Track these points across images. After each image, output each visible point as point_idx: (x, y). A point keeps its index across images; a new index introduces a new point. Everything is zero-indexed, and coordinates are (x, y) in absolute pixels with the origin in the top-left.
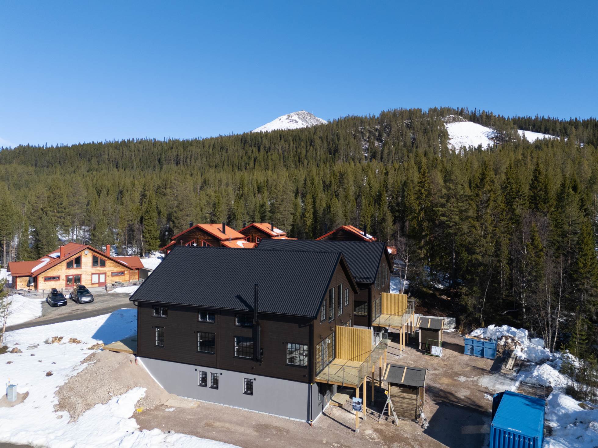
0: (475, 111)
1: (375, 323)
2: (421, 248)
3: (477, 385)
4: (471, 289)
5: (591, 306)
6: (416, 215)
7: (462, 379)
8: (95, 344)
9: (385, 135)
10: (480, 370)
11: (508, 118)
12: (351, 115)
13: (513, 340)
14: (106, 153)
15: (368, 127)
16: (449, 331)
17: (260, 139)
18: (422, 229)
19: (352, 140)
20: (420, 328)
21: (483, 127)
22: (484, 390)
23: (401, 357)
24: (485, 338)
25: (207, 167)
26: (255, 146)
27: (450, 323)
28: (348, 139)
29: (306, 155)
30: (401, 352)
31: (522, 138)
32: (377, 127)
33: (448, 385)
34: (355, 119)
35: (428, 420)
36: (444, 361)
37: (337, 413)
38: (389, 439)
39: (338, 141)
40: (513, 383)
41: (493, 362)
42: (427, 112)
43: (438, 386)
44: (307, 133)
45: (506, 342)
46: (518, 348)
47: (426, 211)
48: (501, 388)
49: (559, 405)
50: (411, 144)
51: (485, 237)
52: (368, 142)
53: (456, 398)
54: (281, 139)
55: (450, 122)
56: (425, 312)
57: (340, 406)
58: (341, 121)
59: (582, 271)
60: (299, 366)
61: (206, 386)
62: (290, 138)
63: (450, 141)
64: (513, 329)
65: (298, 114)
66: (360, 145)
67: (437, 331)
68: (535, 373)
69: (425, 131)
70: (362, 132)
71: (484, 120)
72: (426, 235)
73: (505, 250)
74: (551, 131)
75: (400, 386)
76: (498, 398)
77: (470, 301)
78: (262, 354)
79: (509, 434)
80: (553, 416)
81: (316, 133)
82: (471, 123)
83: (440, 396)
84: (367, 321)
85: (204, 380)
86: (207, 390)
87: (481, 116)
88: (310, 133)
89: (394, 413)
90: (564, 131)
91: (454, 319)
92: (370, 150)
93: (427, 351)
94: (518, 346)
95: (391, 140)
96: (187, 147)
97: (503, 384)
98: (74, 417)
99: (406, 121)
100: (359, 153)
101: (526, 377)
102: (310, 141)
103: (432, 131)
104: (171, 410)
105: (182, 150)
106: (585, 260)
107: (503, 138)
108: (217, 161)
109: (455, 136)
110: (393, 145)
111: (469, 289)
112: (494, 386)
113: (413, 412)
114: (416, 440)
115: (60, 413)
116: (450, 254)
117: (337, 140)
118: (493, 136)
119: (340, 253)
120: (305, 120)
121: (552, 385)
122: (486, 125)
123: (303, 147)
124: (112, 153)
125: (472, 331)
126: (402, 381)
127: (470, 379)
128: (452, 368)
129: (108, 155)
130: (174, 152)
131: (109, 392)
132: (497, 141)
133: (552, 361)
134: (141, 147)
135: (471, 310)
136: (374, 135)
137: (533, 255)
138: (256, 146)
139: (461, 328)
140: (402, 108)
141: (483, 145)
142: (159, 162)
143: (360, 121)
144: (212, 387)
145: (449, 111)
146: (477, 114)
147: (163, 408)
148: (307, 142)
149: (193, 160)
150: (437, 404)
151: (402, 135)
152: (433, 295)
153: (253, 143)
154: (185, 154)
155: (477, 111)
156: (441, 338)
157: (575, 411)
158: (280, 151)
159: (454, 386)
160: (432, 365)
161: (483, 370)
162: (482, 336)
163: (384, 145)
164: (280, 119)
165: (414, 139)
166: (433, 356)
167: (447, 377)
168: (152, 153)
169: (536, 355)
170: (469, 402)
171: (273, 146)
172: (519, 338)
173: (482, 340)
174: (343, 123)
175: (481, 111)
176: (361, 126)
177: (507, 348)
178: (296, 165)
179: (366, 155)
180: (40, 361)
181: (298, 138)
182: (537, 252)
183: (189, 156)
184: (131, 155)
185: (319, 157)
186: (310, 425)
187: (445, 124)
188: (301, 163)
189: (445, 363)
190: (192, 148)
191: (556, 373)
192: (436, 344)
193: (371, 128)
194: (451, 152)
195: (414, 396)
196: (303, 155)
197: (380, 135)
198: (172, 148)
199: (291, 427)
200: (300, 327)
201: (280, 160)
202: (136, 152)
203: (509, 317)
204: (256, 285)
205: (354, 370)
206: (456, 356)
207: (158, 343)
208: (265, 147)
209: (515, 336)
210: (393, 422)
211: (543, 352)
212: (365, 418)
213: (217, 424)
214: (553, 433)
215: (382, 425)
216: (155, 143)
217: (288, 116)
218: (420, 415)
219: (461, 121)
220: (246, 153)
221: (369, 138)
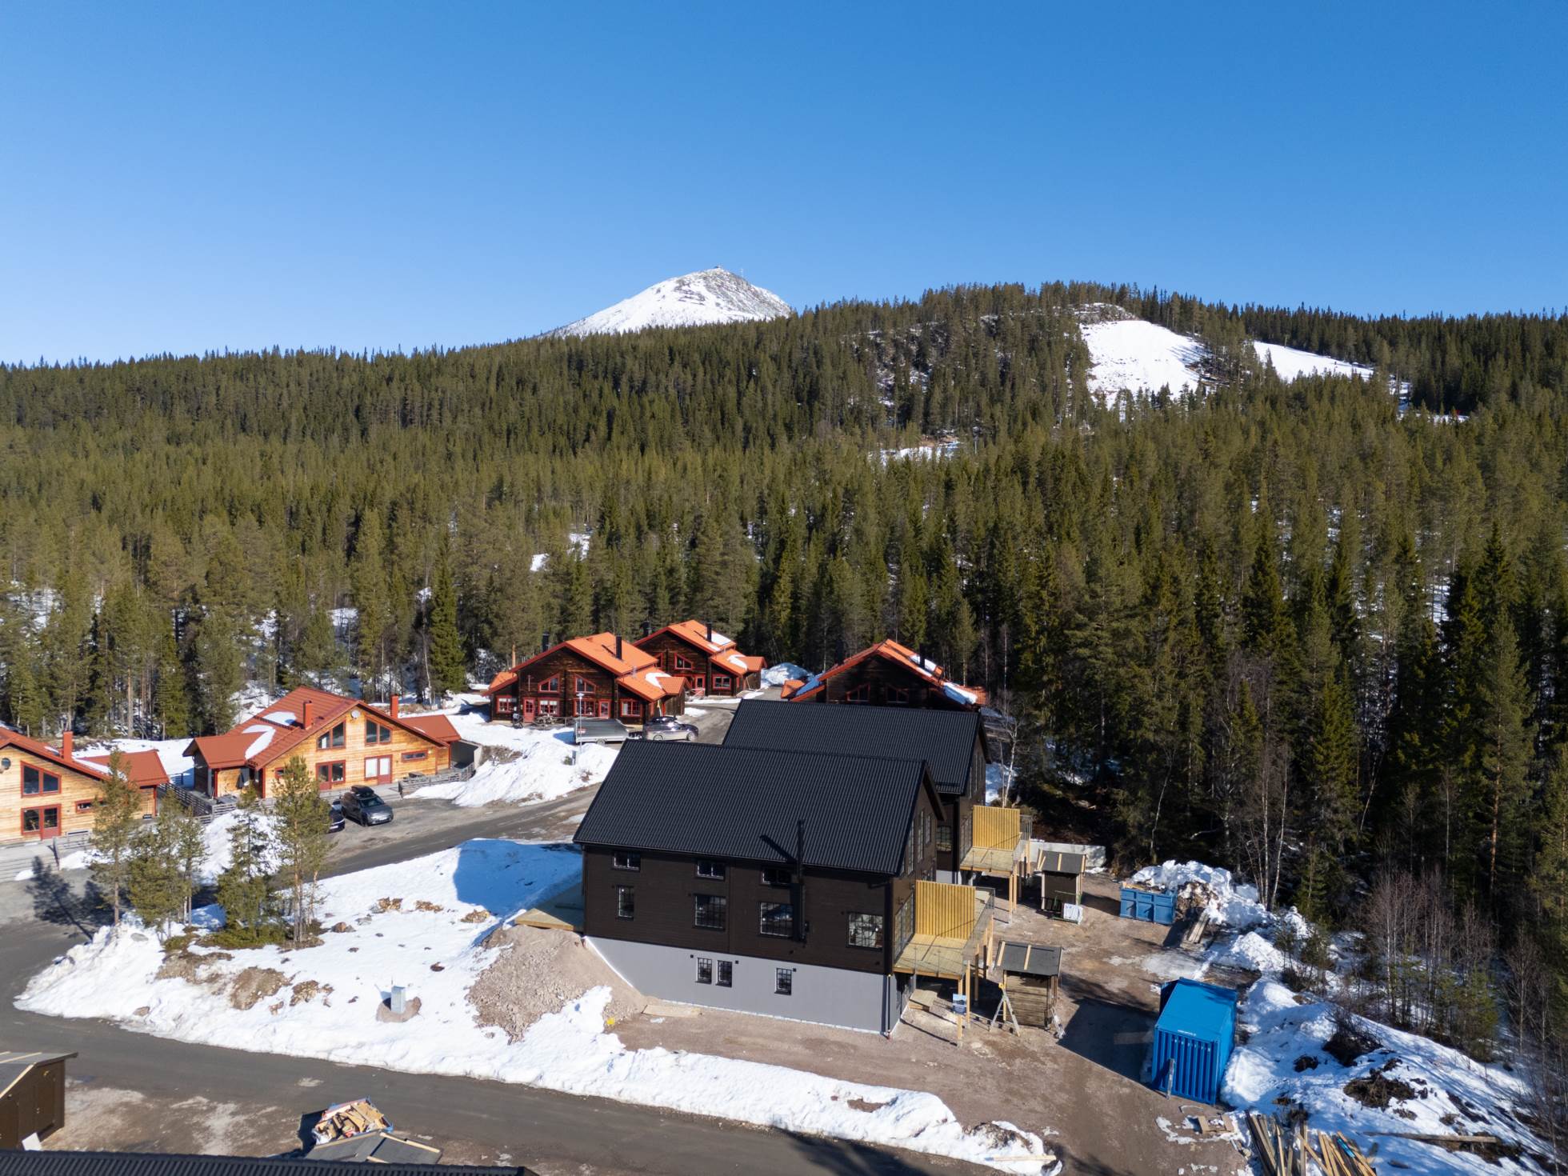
0: (1155, 292)
1: (965, 864)
2: (1038, 707)
3: (1140, 971)
4: (1133, 792)
5: (1336, 830)
6: (1031, 642)
7: (1116, 961)
8: (471, 912)
9: (933, 352)
10: (1146, 945)
11: (1235, 307)
12: (849, 299)
13: (1204, 889)
14: (211, 389)
15: (891, 332)
16: (1093, 871)
17: (618, 359)
18: (1042, 668)
19: (853, 366)
20: (1045, 872)
21: (1173, 334)
22: (1151, 978)
23: (1011, 924)
24: (1156, 888)
25: (487, 437)
26: (605, 377)
27: (1095, 856)
28: (842, 363)
29: (739, 403)
30: (1010, 917)
31: (1264, 366)
32: (916, 331)
33: (1092, 972)
34: (858, 308)
35: (1064, 1026)
36: (1085, 929)
37: (923, 1019)
38: (1010, 1054)
39: (818, 367)
40: (1198, 965)
41: (1168, 929)
42: (1038, 292)
43: (1074, 973)
44: (737, 344)
45: (1192, 894)
46: (1213, 903)
47: (1049, 634)
48: (1175, 974)
49: (1264, 999)
50: (999, 380)
51: (1160, 697)
52: (893, 369)
53: (1107, 992)
54: (672, 360)
55: (1092, 322)
56: (1050, 835)
57: (926, 1009)
58: (825, 313)
59: (1321, 768)
60: (861, 948)
61: (709, 982)
62: (696, 357)
63: (1095, 371)
64: (1207, 869)
65: (705, 278)
66: (873, 378)
67: (1073, 876)
68: (1235, 949)
69: (1033, 347)
70: (878, 345)
71: (1176, 317)
72: (1050, 682)
73: (1197, 720)
74: (1334, 349)
75: (1022, 975)
76: (1169, 989)
77: (1133, 816)
78: (807, 929)
79: (1180, 1038)
80: (1254, 1015)
81: (761, 346)
82: (1145, 325)
83: (1082, 991)
84: (951, 860)
85: (705, 974)
86: (713, 988)
87: (1169, 305)
88: (745, 344)
89: (1013, 1017)
90: (1364, 349)
91: (1103, 848)
92: (897, 392)
93: (1055, 912)
94: (1212, 900)
95: (949, 366)
96: (430, 376)
97: (1182, 967)
98: (514, 1035)
99: (985, 318)
100: (871, 400)
101: (1221, 955)
102: (747, 365)
103: (1049, 344)
104: (660, 1020)
105: (417, 387)
106: (1328, 748)
107: (1219, 363)
108: (512, 419)
109: (1105, 358)
110: (954, 378)
111: (1131, 793)
112: (1166, 972)
113: (1042, 1015)
114: (1048, 1055)
115: (489, 1029)
116: (1095, 719)
117: (814, 366)
118: (1198, 359)
119: (924, 762)
120: (725, 295)
121: (1261, 968)
122: (1180, 329)
123: (730, 381)
124: (227, 388)
125: (1135, 872)
126: (1026, 968)
127: (1129, 961)
128: (1099, 943)
129: (218, 395)
130: (396, 392)
131: (557, 995)
132: (1207, 372)
133: (1266, 926)
134: (305, 373)
135: (1134, 832)
136: (908, 353)
137: (1242, 736)
138: (609, 376)
139: (1116, 865)
140: (975, 285)
141: (1172, 389)
142: (357, 416)
143: (871, 315)
144: (720, 984)
145: (1091, 292)
146: (1159, 300)
147: (645, 1018)
148: (738, 368)
149: (447, 414)
150: (1076, 1002)
151: (975, 355)
152: (1064, 802)
153: (601, 369)
154: (426, 396)
155: (1159, 294)
156: (1080, 886)
157: (1286, 1008)
158: (672, 392)
159: (1104, 973)
160: (1065, 937)
161: (1151, 944)
162: (1152, 883)
163: (932, 378)
164: (659, 291)
165: (1005, 363)
166: (1066, 921)
167: (1090, 958)
168: (338, 393)
169: (1242, 916)
170: (1126, 997)
171: (652, 378)
172: (1215, 885)
173: (1152, 892)
174: (829, 318)
175: (1170, 294)
176: (874, 329)
177: (1194, 904)
178: (714, 430)
179: (888, 403)
180: (402, 946)
181: (715, 359)
182: (1248, 731)
183: (436, 404)
184: (281, 395)
185: (771, 412)
186: (888, 1038)
187: (1081, 326)
188: (727, 425)
189: (1088, 934)
190: (445, 381)
191: (1267, 946)
192: (1072, 901)
193: (898, 333)
194: (1095, 400)
195: (1043, 990)
196: (731, 405)
197: (922, 353)
198: (389, 380)
199: (859, 1042)
200: (870, 887)
201: (673, 417)
202: (292, 386)
203: (1202, 843)
204: (800, 823)
205: (949, 952)
206: (1105, 921)
207: (622, 913)
208: (631, 380)
209: (1208, 882)
210: (1011, 1030)
211: (1253, 910)
212: (969, 1026)
213: (743, 1039)
214: (1250, 1041)
215: (994, 1035)
216: (343, 365)
217: (679, 281)
218: (1052, 1018)
219: (1120, 319)
220: (585, 396)
221: (893, 360)
